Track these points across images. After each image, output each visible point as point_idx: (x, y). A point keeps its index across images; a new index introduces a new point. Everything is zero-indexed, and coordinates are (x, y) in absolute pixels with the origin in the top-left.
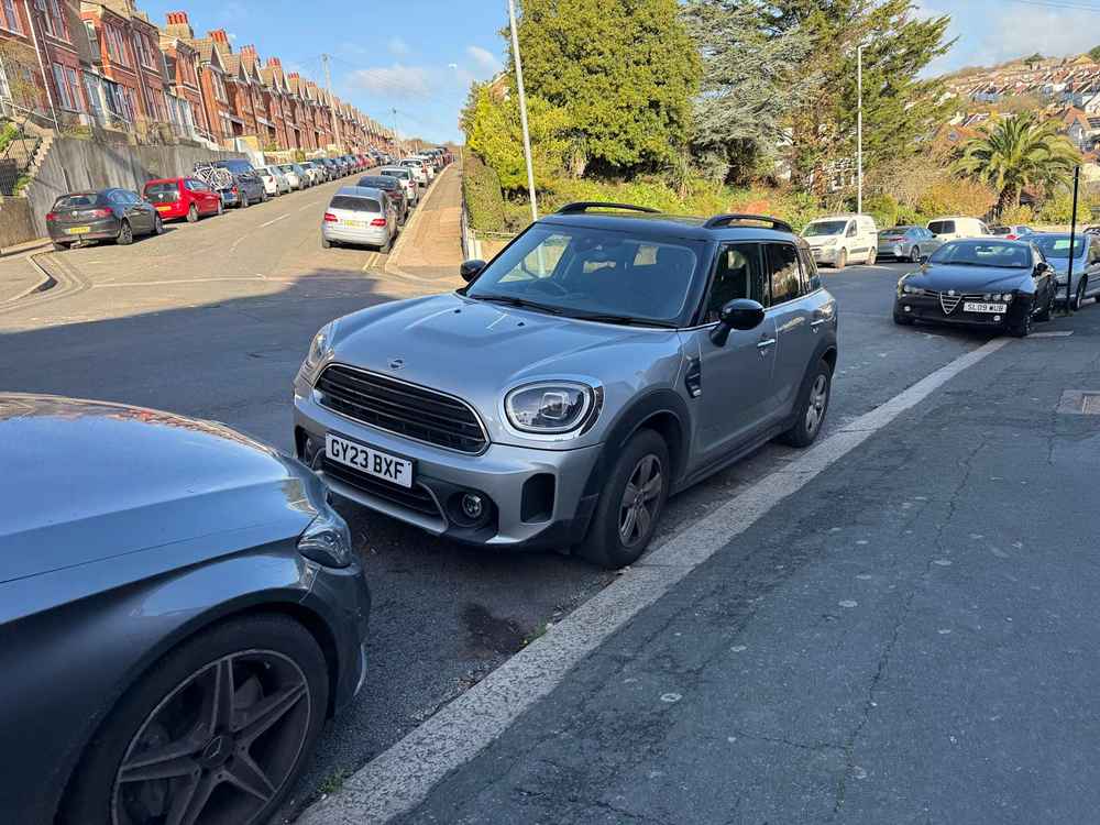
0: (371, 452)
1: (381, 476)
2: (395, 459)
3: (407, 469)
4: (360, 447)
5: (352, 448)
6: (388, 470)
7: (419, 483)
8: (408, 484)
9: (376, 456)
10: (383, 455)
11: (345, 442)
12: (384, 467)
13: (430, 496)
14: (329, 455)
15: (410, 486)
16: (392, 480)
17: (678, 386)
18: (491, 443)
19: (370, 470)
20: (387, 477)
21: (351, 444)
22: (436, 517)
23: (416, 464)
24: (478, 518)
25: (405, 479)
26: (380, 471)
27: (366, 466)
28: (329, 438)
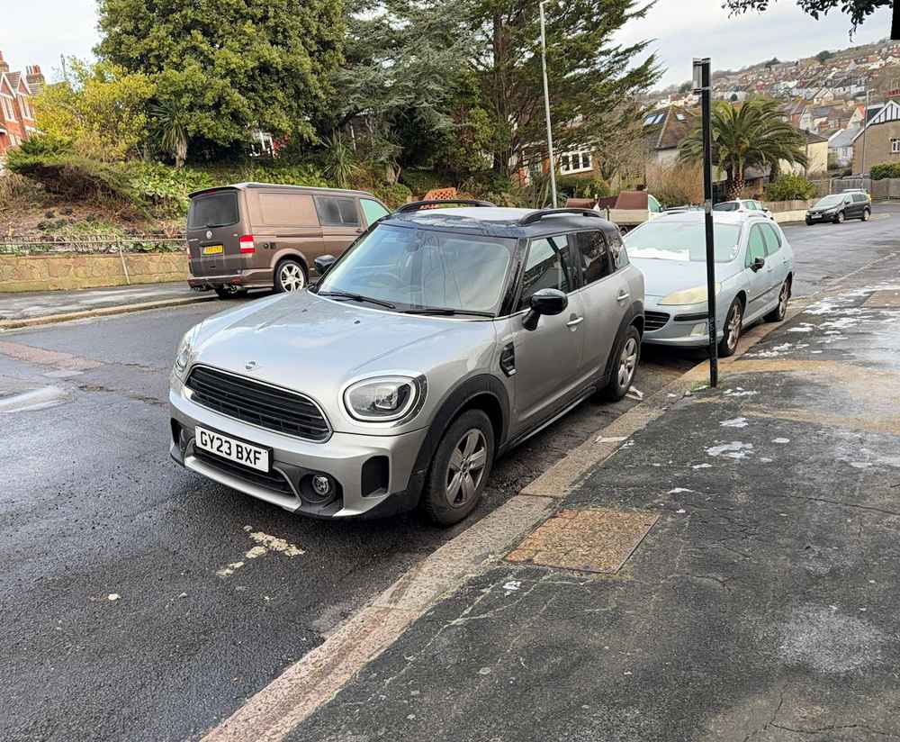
0: (234, 443)
1: (243, 462)
2: (254, 448)
3: (264, 456)
4: (224, 438)
5: (218, 439)
6: (248, 457)
7: (274, 468)
8: (266, 469)
9: (238, 446)
10: (244, 445)
11: (212, 434)
12: (245, 455)
13: (284, 478)
14: (199, 444)
15: (267, 471)
16: (252, 465)
17: (495, 370)
18: (334, 432)
19: (233, 457)
20: (248, 464)
21: (217, 435)
22: (291, 495)
23: (271, 451)
24: (326, 495)
25: (263, 465)
26: (242, 458)
27: (230, 454)
28: (199, 430)
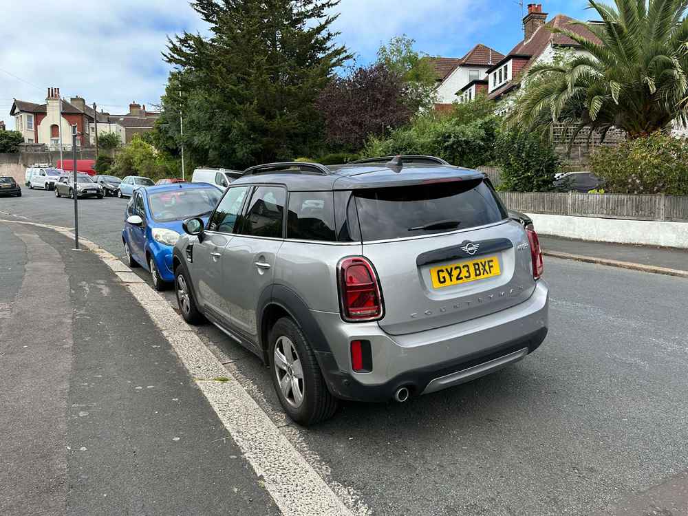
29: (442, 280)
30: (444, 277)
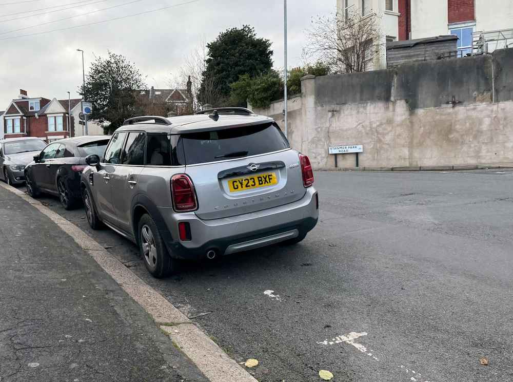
29: (236, 187)
30: (237, 186)
